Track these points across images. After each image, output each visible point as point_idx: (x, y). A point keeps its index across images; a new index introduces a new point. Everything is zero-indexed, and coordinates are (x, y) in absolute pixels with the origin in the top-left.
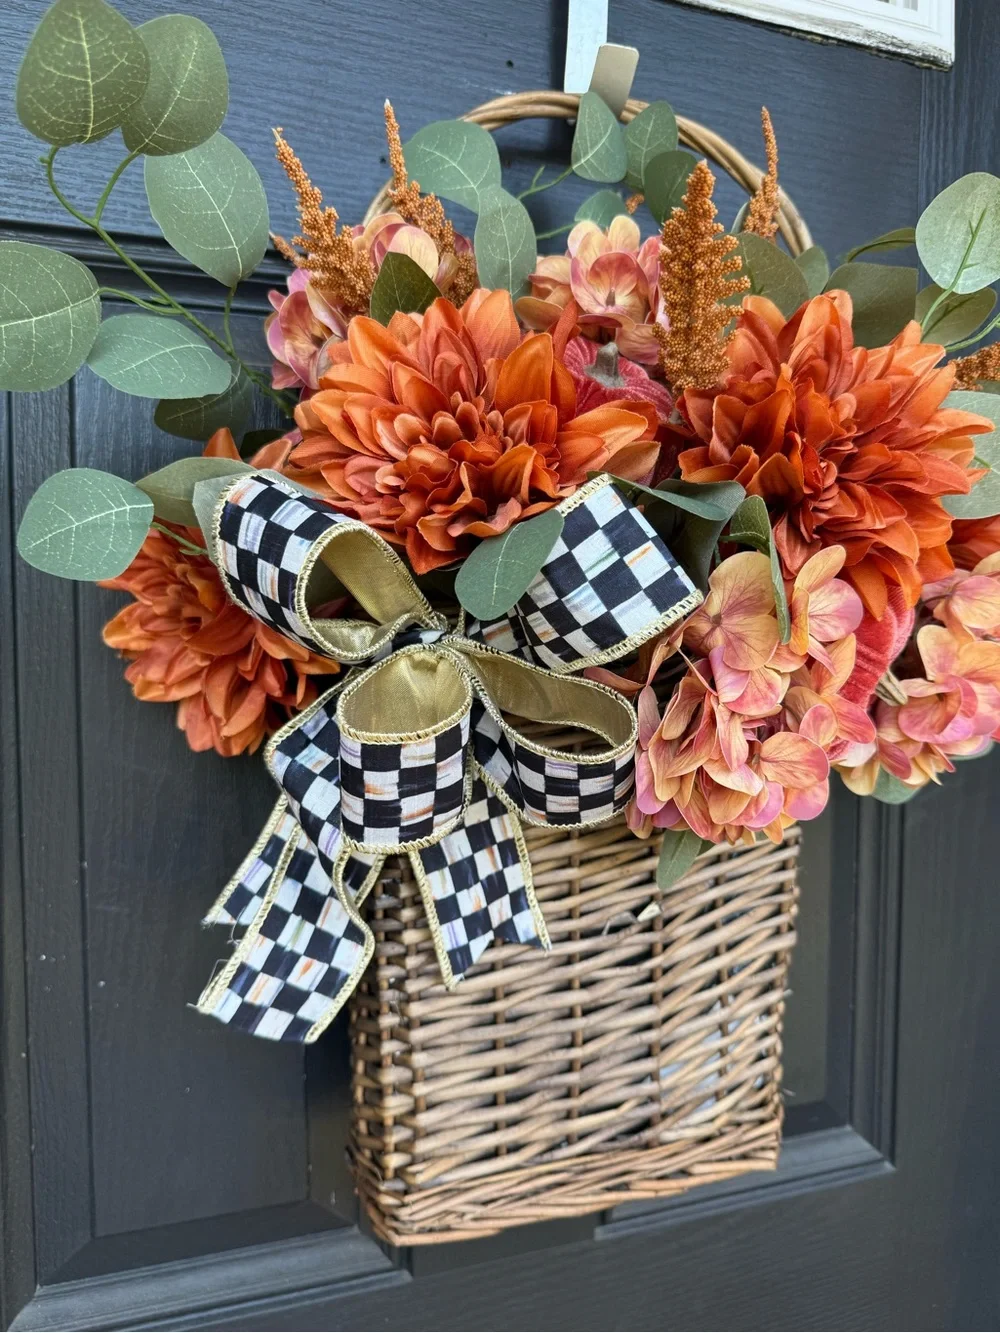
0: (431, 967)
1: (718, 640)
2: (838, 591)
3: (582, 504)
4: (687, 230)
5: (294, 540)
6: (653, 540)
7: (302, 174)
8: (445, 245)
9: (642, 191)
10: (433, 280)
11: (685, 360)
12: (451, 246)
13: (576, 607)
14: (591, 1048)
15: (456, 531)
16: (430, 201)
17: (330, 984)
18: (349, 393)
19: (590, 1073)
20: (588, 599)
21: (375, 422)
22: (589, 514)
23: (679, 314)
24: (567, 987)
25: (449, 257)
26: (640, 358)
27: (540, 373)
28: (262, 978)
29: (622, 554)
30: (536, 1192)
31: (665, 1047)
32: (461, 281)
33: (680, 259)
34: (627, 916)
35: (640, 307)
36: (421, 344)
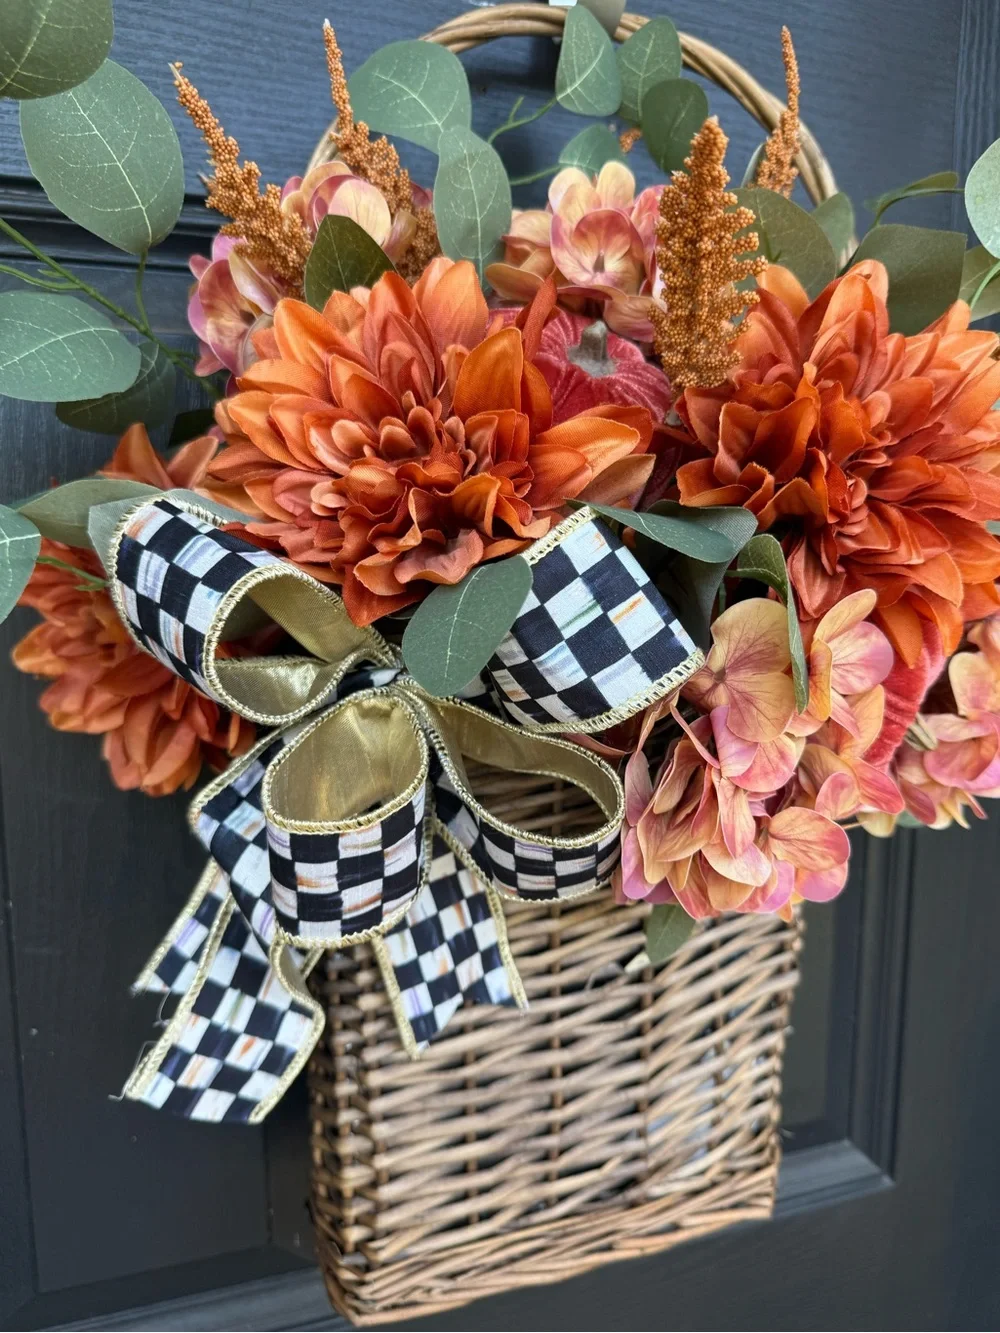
0: (391, 1033)
1: (721, 698)
2: (865, 635)
3: (557, 548)
4: (690, 200)
5: (201, 590)
6: (645, 589)
7: (211, 120)
8: (401, 200)
9: (638, 126)
10: (383, 248)
11: (686, 352)
12: (409, 201)
13: (550, 671)
14: (571, 1110)
15: (405, 576)
16: (381, 146)
17: (275, 1062)
18: (275, 395)
19: (569, 1134)
20: (565, 663)
21: (308, 431)
22: (566, 558)
23: (680, 300)
24: (544, 1046)
25: (404, 215)
26: (634, 334)
27: (508, 377)
28: (196, 1060)
29: (606, 609)
30: (512, 1260)
31: (653, 1101)
32: (419, 243)
33: (681, 236)
34: (613, 968)
35: (634, 272)
36: (367, 326)
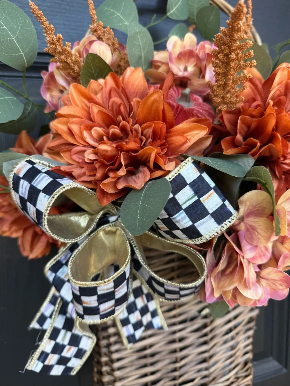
0: (119, 340)
1: (242, 227)
3: (179, 174)
4: (228, 38)
5: (42, 195)
6: (214, 188)
7: (44, 19)
8: (115, 49)
9: (195, 24)
10: (109, 65)
11: (222, 97)
12: (118, 49)
13: (178, 222)
14: (183, 362)
15: (121, 186)
16: (107, 30)
17: (79, 354)
18: (70, 119)
19: (182, 371)
20: (183, 218)
21: (83, 132)
22: (183, 178)
23: (221, 78)
24: (173, 342)
25: (116, 54)
27: (157, 110)
28: (51, 356)
29: (199, 197)
31: (211, 357)
32: (122, 63)
33: (223, 53)
34: (197, 314)
35: (198, 71)
36: (104, 93)
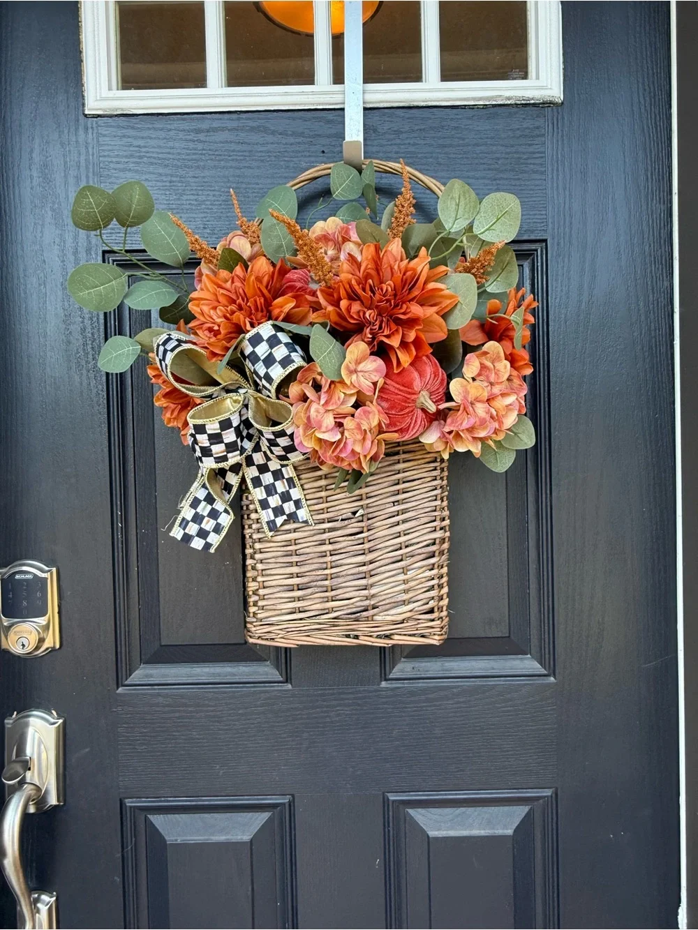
0: (261, 528)
2: (375, 361)
3: (258, 332)
5: (169, 352)
6: (285, 344)
14: (336, 571)
17: (217, 529)
18: (201, 301)
19: (335, 582)
20: (262, 367)
22: (261, 336)
24: (322, 543)
28: (191, 524)
29: (272, 350)
30: (311, 631)
31: (373, 575)
34: (350, 515)
